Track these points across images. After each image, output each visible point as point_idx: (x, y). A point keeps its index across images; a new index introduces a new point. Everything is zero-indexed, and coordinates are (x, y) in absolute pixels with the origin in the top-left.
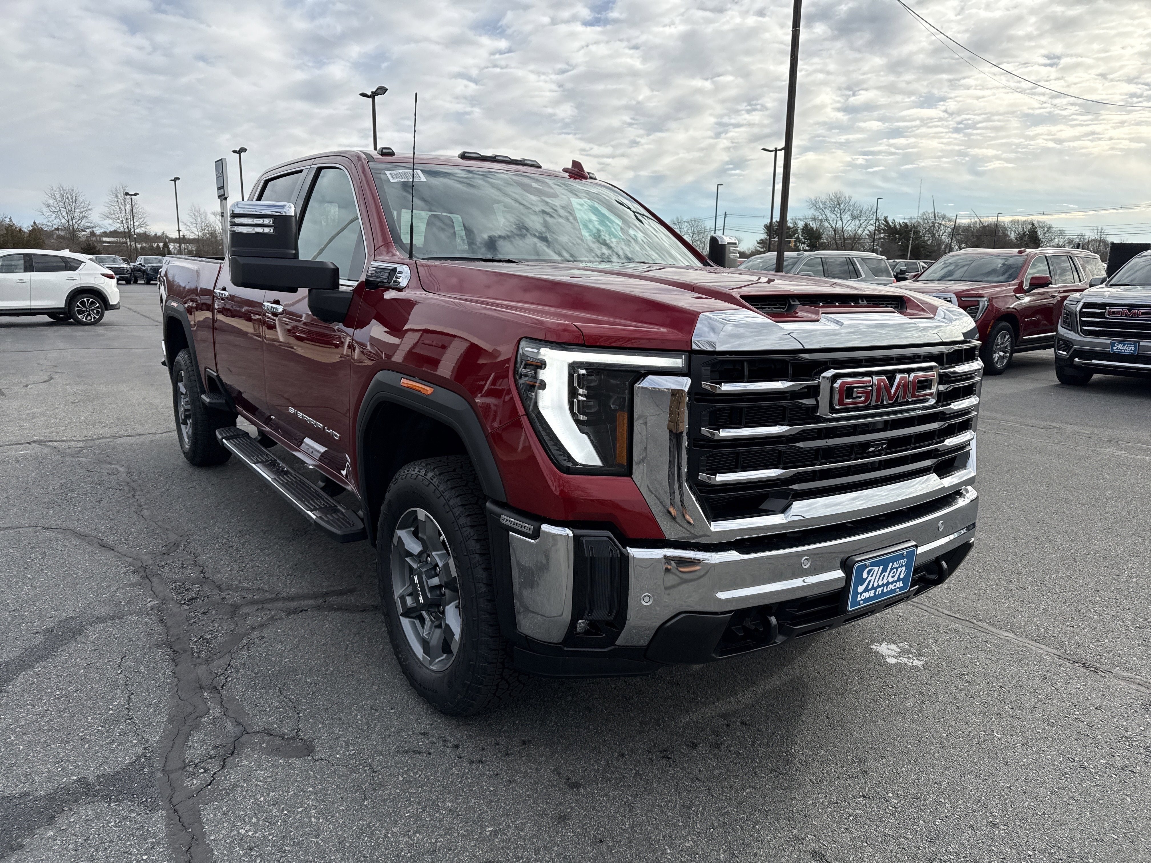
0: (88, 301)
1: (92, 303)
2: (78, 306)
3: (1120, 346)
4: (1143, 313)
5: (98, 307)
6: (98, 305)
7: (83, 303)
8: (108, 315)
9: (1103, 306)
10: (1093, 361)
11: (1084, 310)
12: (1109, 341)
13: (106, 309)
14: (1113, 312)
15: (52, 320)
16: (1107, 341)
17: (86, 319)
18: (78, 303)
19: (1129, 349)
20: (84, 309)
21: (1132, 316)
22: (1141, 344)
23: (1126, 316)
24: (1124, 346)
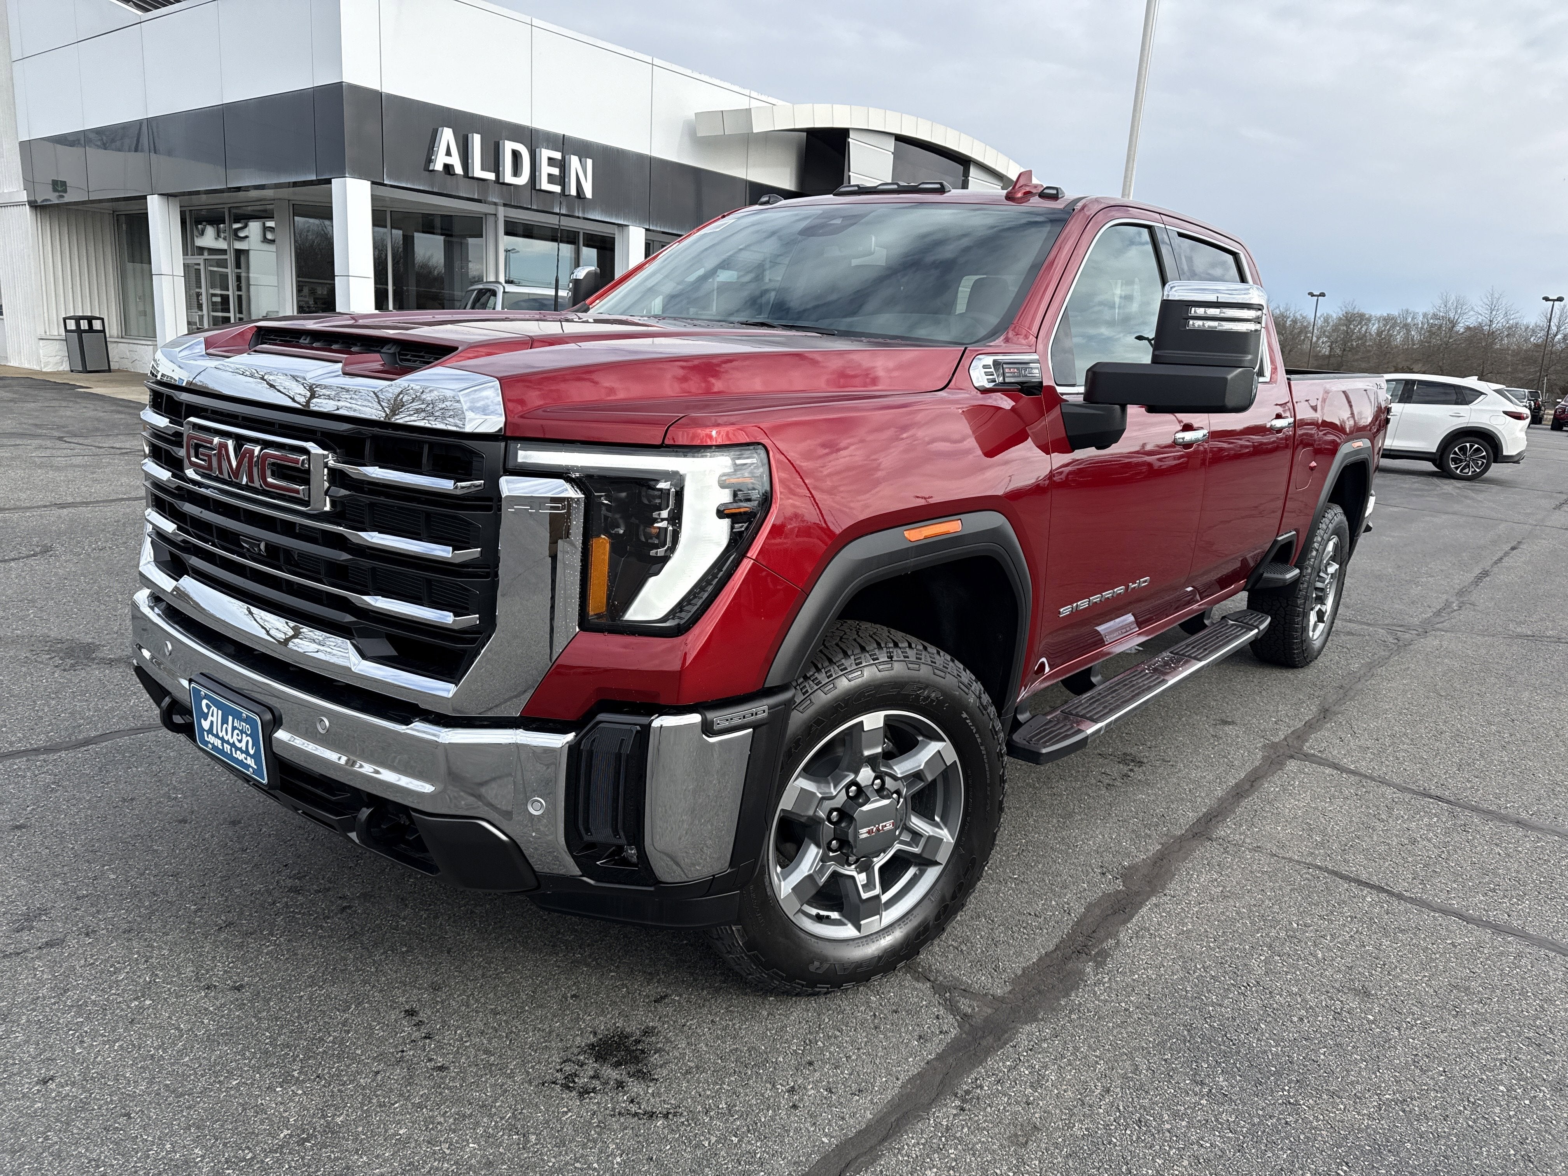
0: (1471, 447)
1: (1477, 450)
2: (1455, 453)
5: (1483, 457)
6: (1484, 453)
7: (1463, 449)
8: (1496, 470)
13: (1495, 461)
15: (1436, 469)
17: (1461, 471)
18: (1456, 449)
20: (1462, 457)
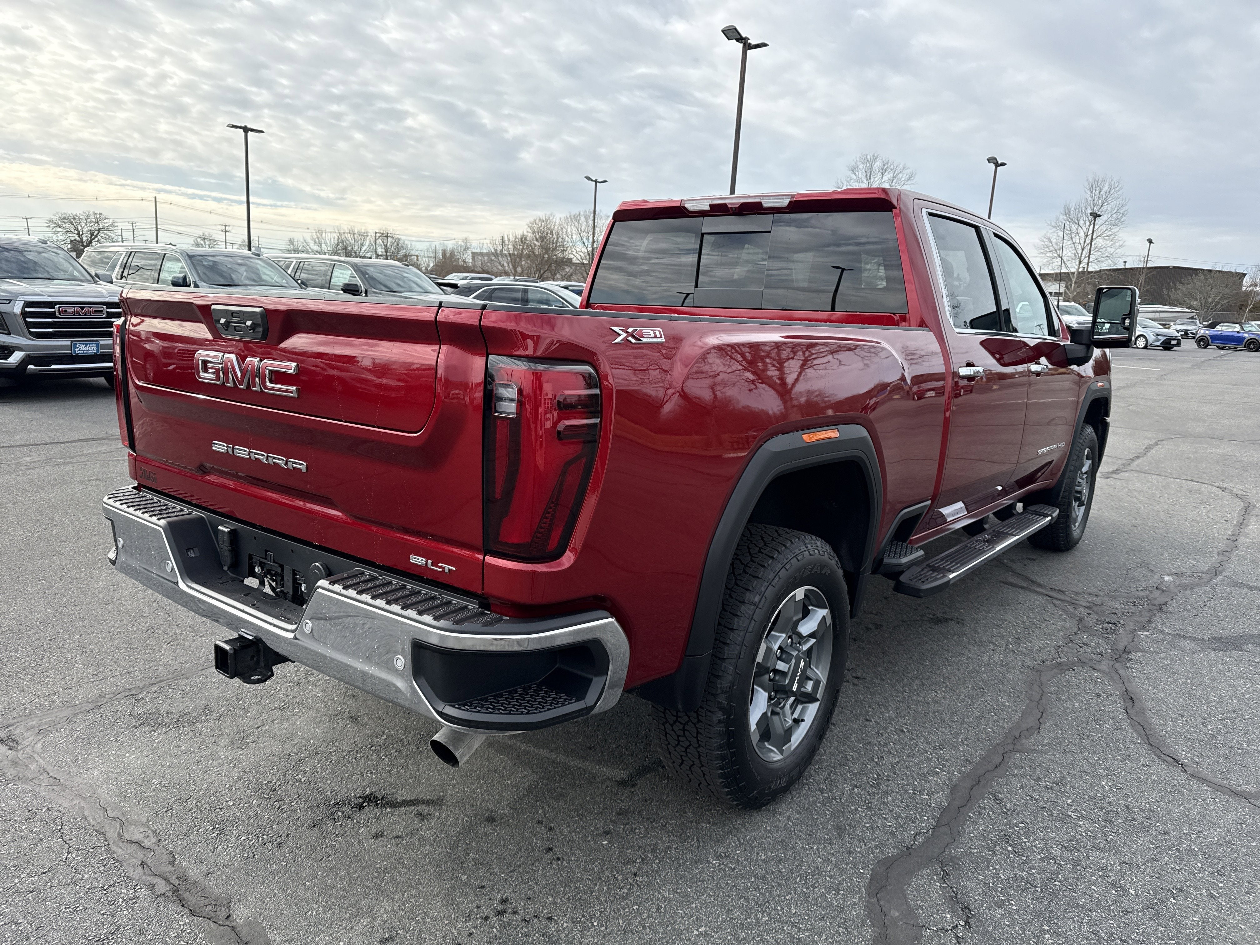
3: (82, 347)
4: (96, 311)
9: (51, 304)
10: (53, 367)
11: (26, 309)
12: (69, 343)
14: (66, 311)
16: (66, 342)
19: (91, 349)
21: (85, 315)
22: (102, 342)
23: (80, 315)
24: (86, 346)
